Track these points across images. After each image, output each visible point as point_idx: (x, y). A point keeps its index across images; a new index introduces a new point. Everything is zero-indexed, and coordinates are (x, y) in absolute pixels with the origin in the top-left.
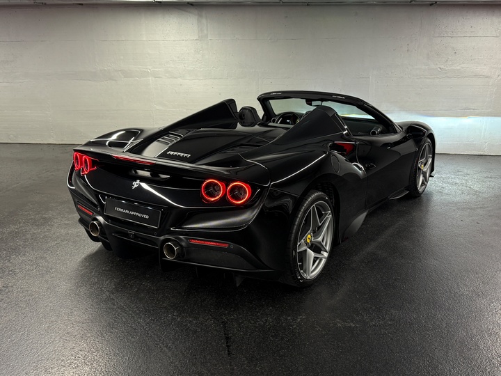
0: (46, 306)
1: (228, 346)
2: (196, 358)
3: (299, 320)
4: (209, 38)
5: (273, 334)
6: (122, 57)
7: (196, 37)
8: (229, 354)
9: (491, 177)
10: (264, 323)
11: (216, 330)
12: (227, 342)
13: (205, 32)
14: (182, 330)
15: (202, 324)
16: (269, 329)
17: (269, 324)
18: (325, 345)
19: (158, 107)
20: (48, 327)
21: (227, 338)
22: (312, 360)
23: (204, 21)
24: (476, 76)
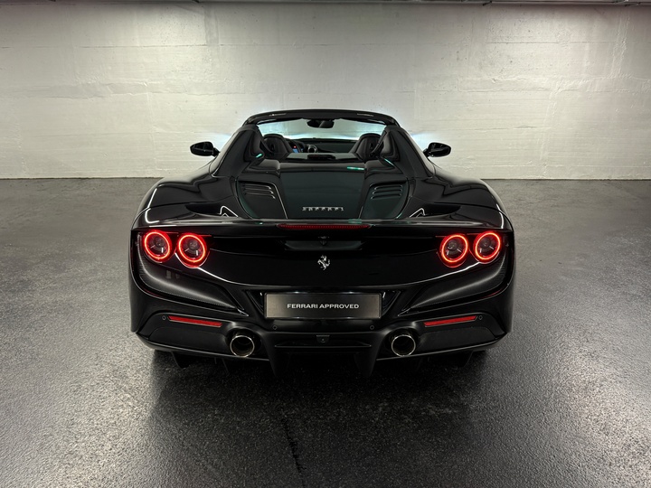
0: (35, 412)
1: (295, 457)
2: (255, 479)
3: (380, 409)
4: (220, 43)
5: (352, 433)
6: (110, 68)
7: (204, 42)
8: (298, 468)
9: (558, 206)
10: (337, 417)
11: (275, 433)
12: (293, 451)
13: (215, 35)
14: (229, 437)
15: (255, 425)
16: (346, 427)
17: (344, 419)
18: (421, 443)
19: (158, 130)
20: (41, 444)
21: (292, 444)
22: (410, 467)
23: (213, 22)
24: (534, 89)
